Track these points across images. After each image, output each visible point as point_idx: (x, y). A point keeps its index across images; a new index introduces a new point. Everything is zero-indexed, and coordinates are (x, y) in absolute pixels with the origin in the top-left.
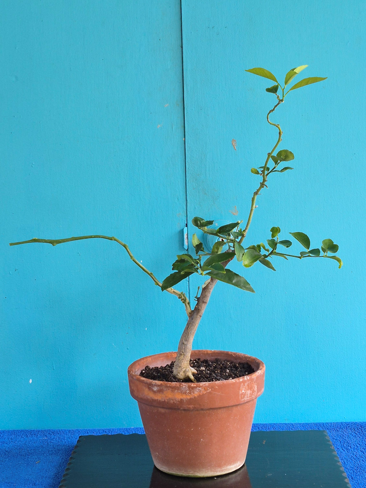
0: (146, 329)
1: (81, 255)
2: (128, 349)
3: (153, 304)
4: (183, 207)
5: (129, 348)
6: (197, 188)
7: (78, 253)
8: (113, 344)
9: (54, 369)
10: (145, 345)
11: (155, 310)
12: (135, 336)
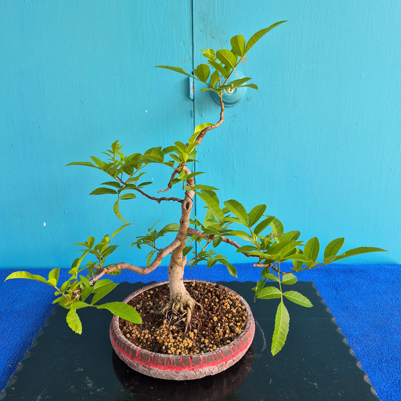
1: (84, 103)
4: (189, 53)
6: (204, 30)
7: (81, 101)
9: (65, 214)
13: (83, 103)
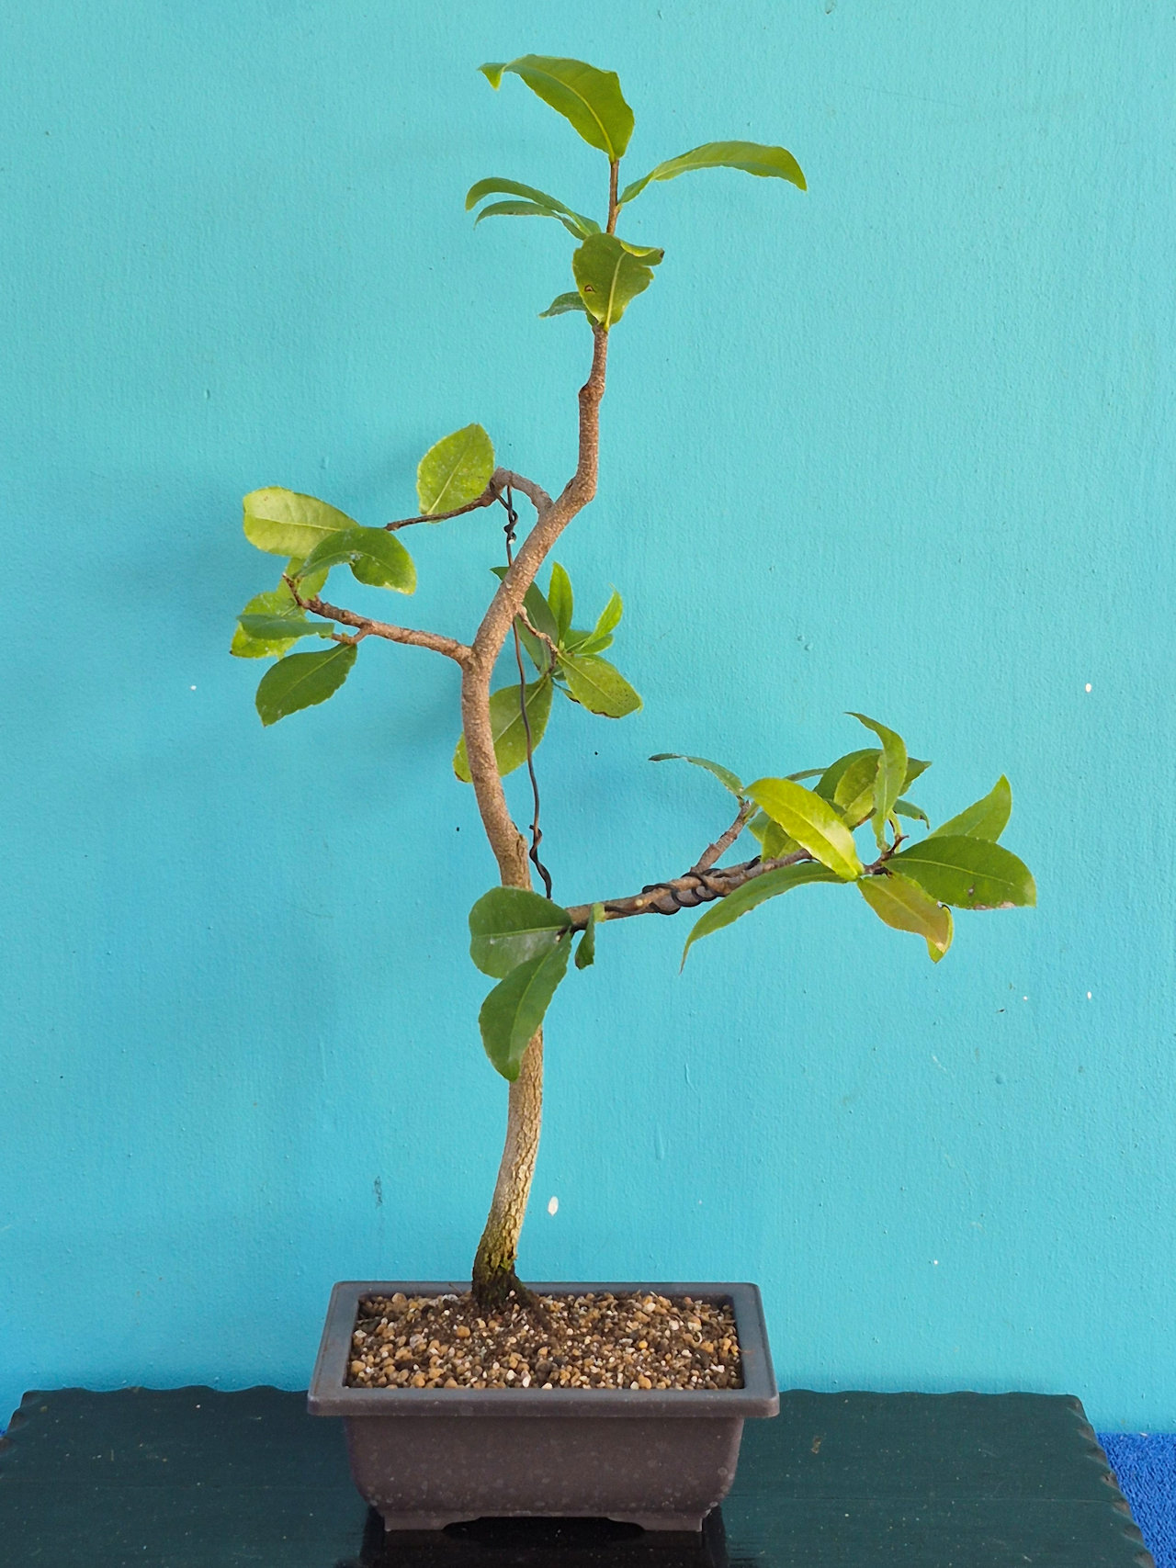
0: (1089, 995)
1: (809, 648)
2: (998, 1081)
3: (1128, 885)
5: (1004, 1077)
7: (799, 639)
8: (935, 1058)
9: (660, 1159)
10: (1081, 1067)
11: (1133, 911)
12: (1037, 1026)
13: (806, 649)
